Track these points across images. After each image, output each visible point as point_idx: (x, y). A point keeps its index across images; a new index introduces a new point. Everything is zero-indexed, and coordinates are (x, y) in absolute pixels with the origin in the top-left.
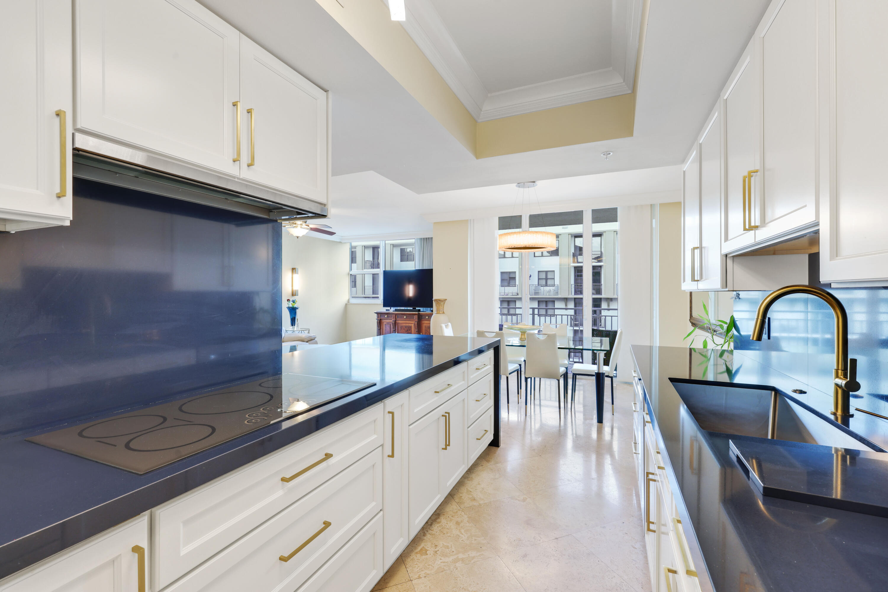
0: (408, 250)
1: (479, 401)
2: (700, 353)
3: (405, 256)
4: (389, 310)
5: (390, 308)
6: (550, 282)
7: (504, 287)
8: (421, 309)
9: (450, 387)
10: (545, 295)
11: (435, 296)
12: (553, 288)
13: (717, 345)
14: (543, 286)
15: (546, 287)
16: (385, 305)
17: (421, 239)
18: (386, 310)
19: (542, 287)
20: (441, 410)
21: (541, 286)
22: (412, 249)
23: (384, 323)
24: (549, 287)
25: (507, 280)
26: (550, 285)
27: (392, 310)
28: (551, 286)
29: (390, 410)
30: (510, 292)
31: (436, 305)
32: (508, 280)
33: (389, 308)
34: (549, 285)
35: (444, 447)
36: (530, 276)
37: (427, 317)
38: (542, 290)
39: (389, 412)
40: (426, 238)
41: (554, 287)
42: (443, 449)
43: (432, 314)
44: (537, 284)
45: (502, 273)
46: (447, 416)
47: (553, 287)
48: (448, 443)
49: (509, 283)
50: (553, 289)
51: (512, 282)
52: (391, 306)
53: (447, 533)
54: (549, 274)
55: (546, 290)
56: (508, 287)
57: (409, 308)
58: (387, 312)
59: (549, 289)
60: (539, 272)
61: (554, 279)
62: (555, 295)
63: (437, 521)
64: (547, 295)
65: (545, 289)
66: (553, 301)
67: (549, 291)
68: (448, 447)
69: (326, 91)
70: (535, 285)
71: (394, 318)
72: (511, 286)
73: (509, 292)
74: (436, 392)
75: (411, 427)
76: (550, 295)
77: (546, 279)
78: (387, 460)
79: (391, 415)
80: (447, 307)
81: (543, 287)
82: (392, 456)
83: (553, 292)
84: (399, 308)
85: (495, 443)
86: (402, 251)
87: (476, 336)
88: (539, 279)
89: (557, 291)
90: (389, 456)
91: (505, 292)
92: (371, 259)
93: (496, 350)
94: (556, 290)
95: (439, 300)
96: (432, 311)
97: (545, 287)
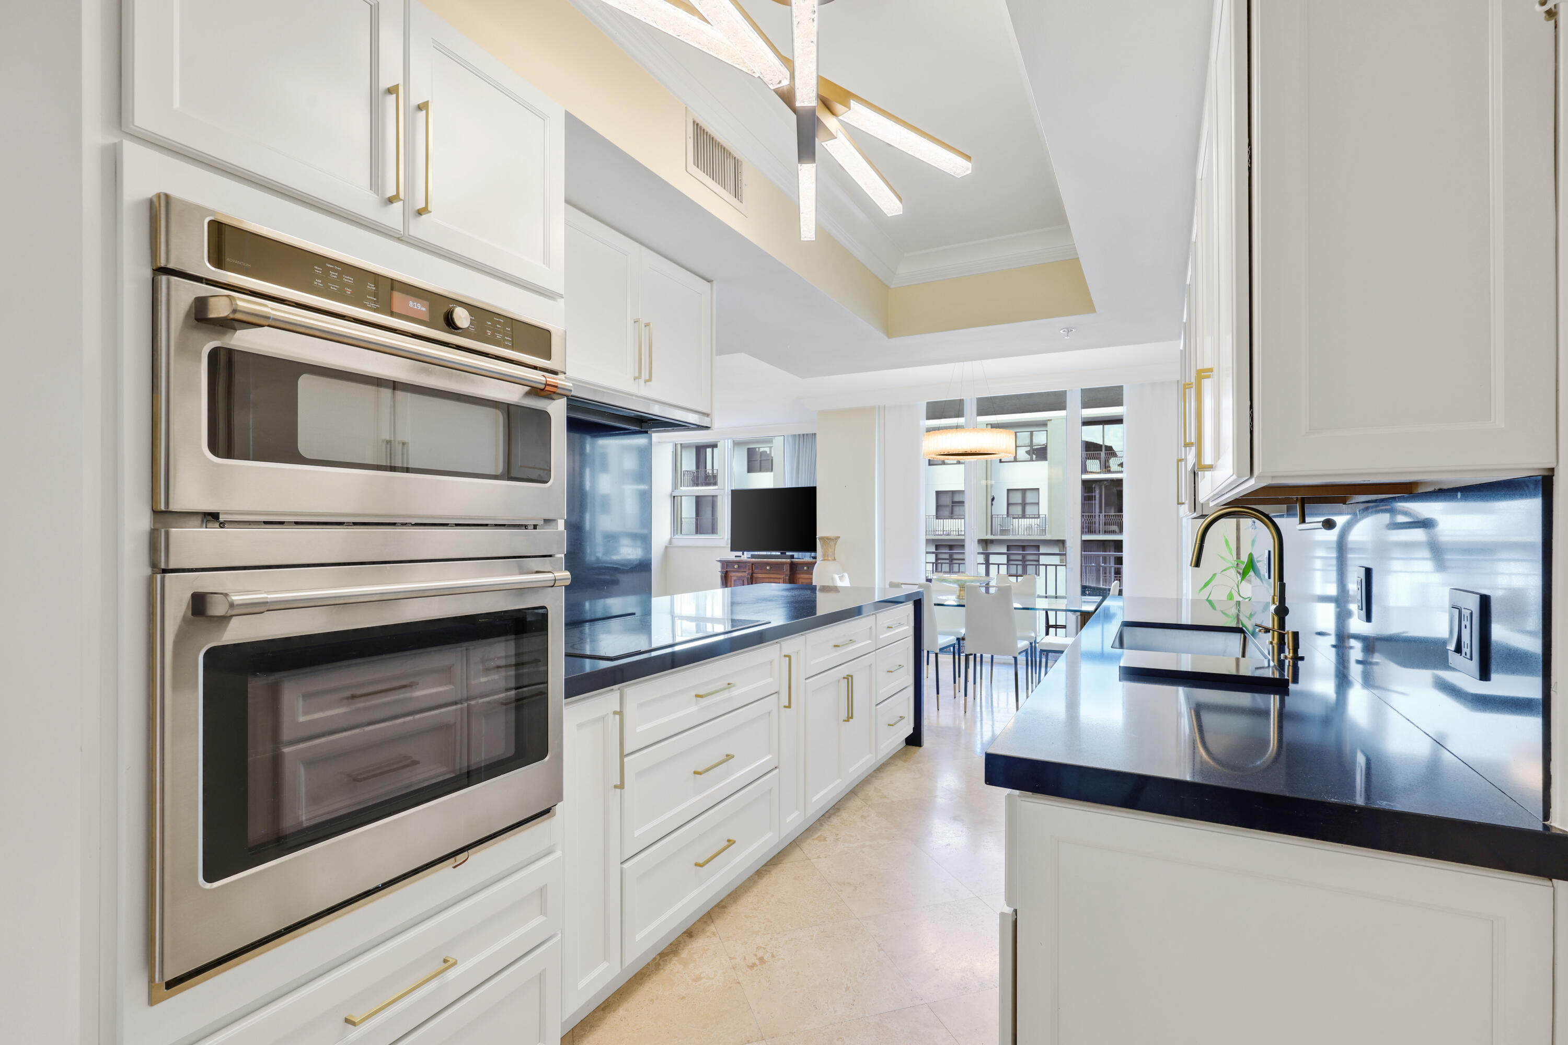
0: (762, 450)
1: (891, 672)
2: (1222, 611)
3: (756, 461)
4: (740, 556)
5: (742, 553)
6: (1030, 510)
7: (942, 520)
8: (796, 554)
9: (851, 643)
10: (1020, 534)
11: (820, 533)
12: (1037, 521)
13: (1243, 598)
14: (1017, 518)
15: (1023, 520)
16: (733, 549)
17: (795, 436)
18: (736, 556)
19: (1014, 520)
20: (844, 670)
21: (1014, 518)
22: (768, 448)
23: (733, 578)
24: (1028, 519)
25: (947, 506)
26: (1031, 516)
27: (746, 556)
28: (1032, 518)
29: (786, 654)
30: (954, 530)
31: (822, 546)
32: (951, 506)
33: (740, 553)
34: (1028, 516)
35: (846, 719)
36: (993, 499)
37: (805, 568)
38: (1014, 524)
39: (785, 656)
40: (803, 435)
41: (1039, 519)
42: (844, 721)
43: (816, 563)
44: (1006, 513)
45: (938, 493)
46: (849, 678)
47: (1036, 519)
48: (850, 716)
49: (952, 512)
50: (1036, 523)
51: (957, 510)
52: (743, 550)
53: (850, 825)
54: (1028, 494)
55: (1023, 526)
56: (949, 520)
57: (774, 553)
58: (738, 559)
59: (1028, 523)
60: (1009, 490)
61: (1038, 504)
62: (1040, 535)
63: (837, 814)
64: (1025, 534)
65: (1020, 524)
66: (1036, 545)
67: (1029, 528)
68: (850, 720)
69: (709, 281)
70: (1002, 516)
71: (749, 570)
72: (955, 517)
73: (952, 530)
74: (835, 646)
75: (807, 681)
76: (1030, 534)
77: (1024, 505)
78: (783, 710)
79: (787, 659)
80: (839, 549)
81: (1017, 520)
82: (789, 706)
83: (1036, 529)
84: (756, 553)
85: (915, 740)
86: (751, 453)
87: (887, 586)
88: (1008, 504)
89: (1044, 526)
90: (785, 707)
91: (945, 530)
92: (694, 468)
93: (918, 605)
94: (1041, 524)
95: (828, 538)
96: (815, 558)
97: (1020, 520)
